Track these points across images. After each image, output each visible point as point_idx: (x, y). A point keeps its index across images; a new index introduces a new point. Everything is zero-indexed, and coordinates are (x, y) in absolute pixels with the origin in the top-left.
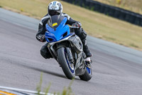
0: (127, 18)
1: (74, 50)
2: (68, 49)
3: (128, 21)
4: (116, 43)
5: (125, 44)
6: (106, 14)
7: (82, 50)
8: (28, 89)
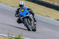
0: (45, 5)
1: (31, 20)
2: (28, 19)
3: (45, 6)
4: (40, 15)
5: (44, 16)
6: (36, 3)
7: (33, 20)
8: (4, 34)
